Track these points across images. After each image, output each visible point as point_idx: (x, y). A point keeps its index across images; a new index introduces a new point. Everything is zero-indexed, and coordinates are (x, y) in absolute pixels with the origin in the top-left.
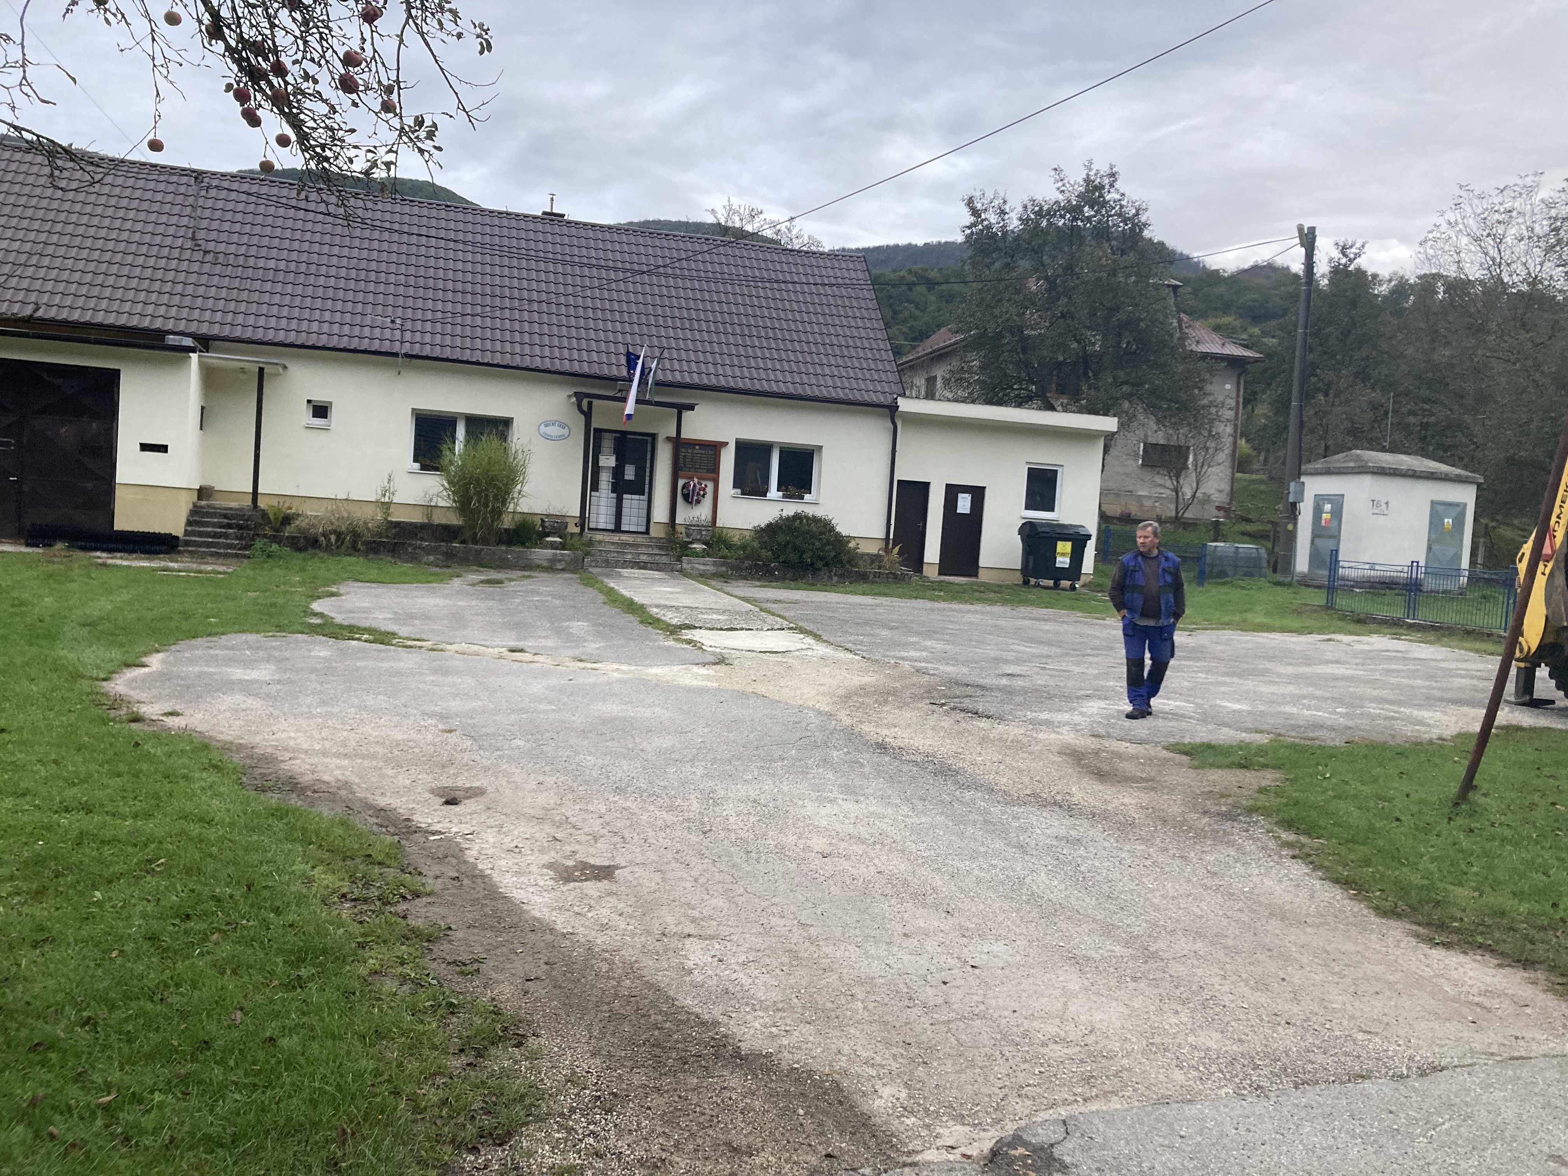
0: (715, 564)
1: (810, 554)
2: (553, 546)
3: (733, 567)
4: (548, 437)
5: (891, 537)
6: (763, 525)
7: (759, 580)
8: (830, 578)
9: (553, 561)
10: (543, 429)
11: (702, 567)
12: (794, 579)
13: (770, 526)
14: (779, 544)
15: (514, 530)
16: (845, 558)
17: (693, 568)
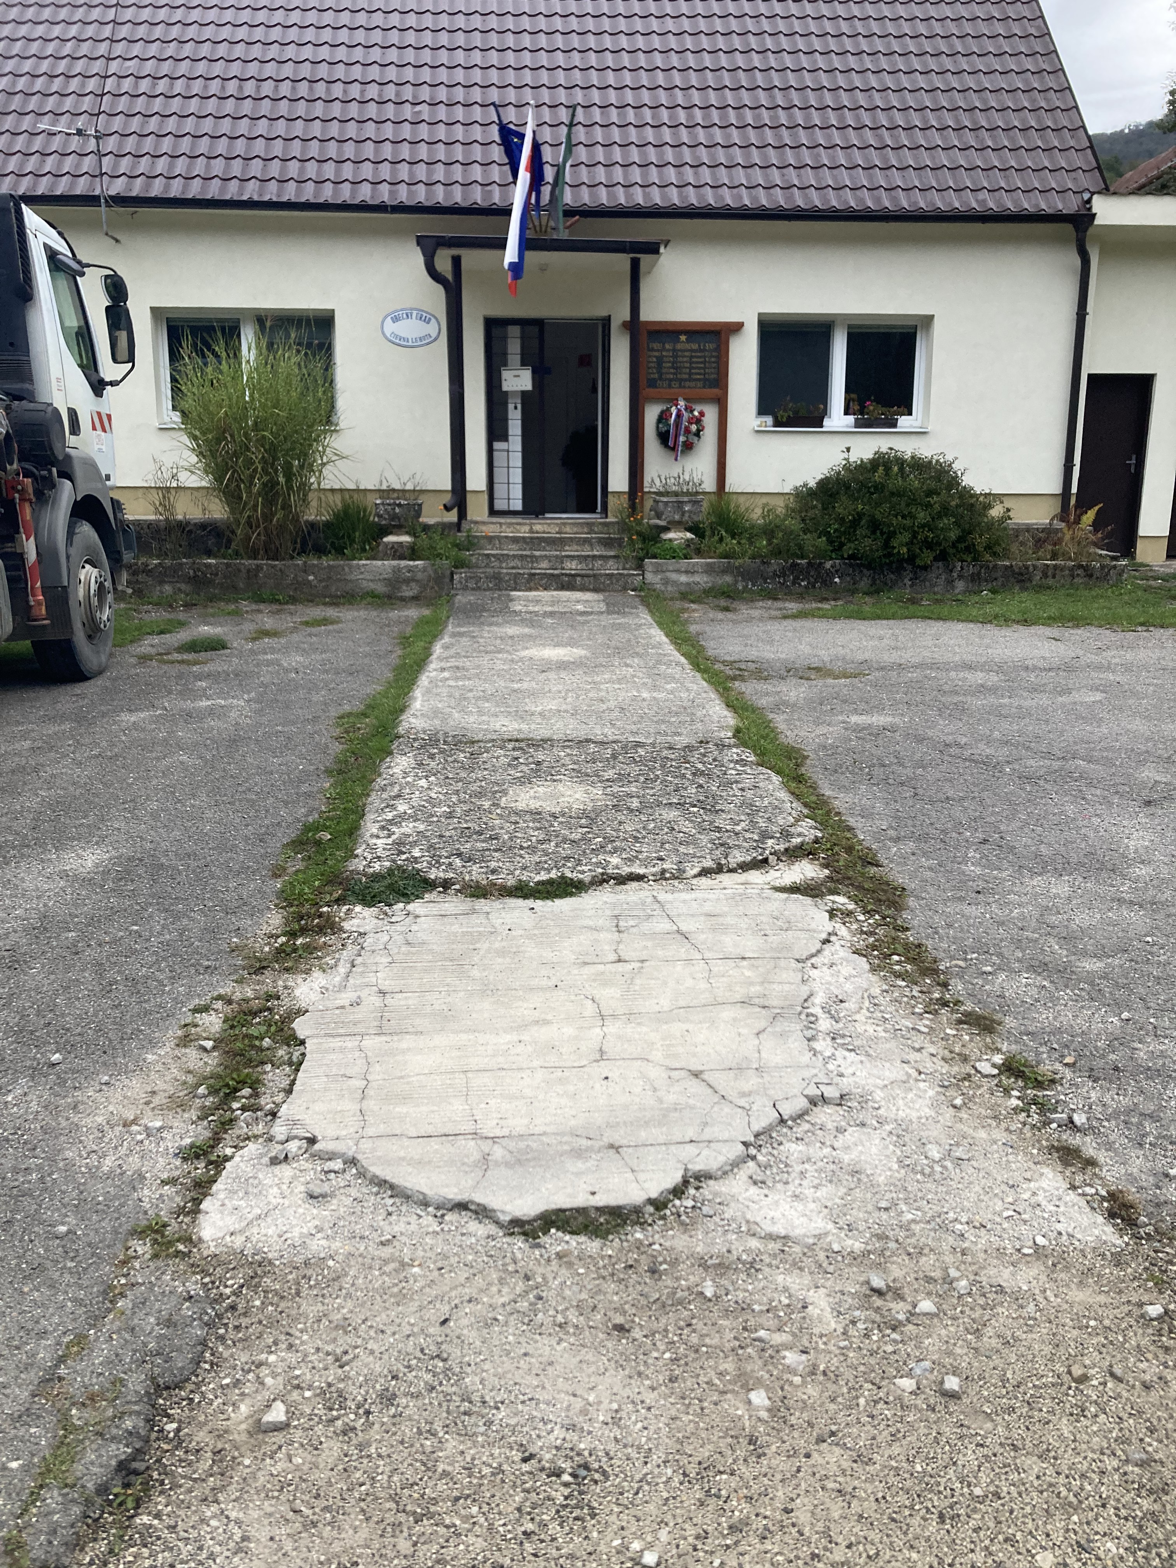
0: (709, 570)
1: (905, 537)
2: (397, 552)
3: (745, 574)
4: (400, 343)
5: (1074, 490)
6: (812, 484)
7: (801, 597)
8: (950, 582)
9: (396, 581)
10: (390, 327)
11: (683, 578)
12: (875, 591)
13: (823, 483)
14: (842, 521)
15: (328, 525)
16: (980, 541)
17: (666, 582)
